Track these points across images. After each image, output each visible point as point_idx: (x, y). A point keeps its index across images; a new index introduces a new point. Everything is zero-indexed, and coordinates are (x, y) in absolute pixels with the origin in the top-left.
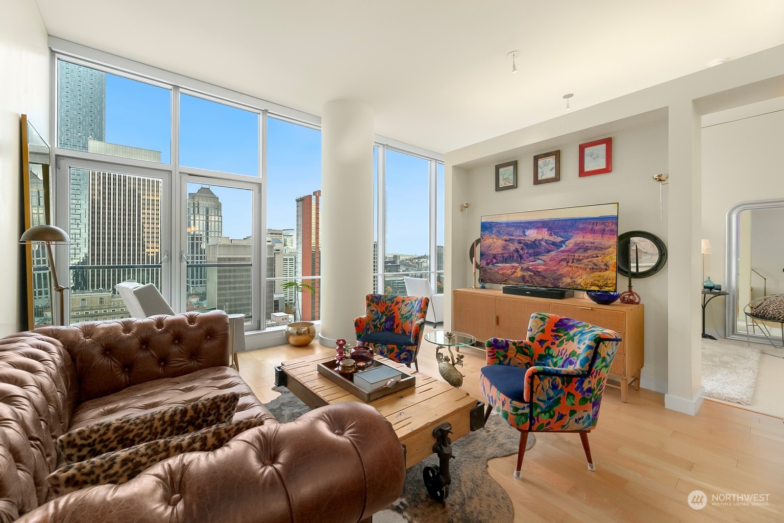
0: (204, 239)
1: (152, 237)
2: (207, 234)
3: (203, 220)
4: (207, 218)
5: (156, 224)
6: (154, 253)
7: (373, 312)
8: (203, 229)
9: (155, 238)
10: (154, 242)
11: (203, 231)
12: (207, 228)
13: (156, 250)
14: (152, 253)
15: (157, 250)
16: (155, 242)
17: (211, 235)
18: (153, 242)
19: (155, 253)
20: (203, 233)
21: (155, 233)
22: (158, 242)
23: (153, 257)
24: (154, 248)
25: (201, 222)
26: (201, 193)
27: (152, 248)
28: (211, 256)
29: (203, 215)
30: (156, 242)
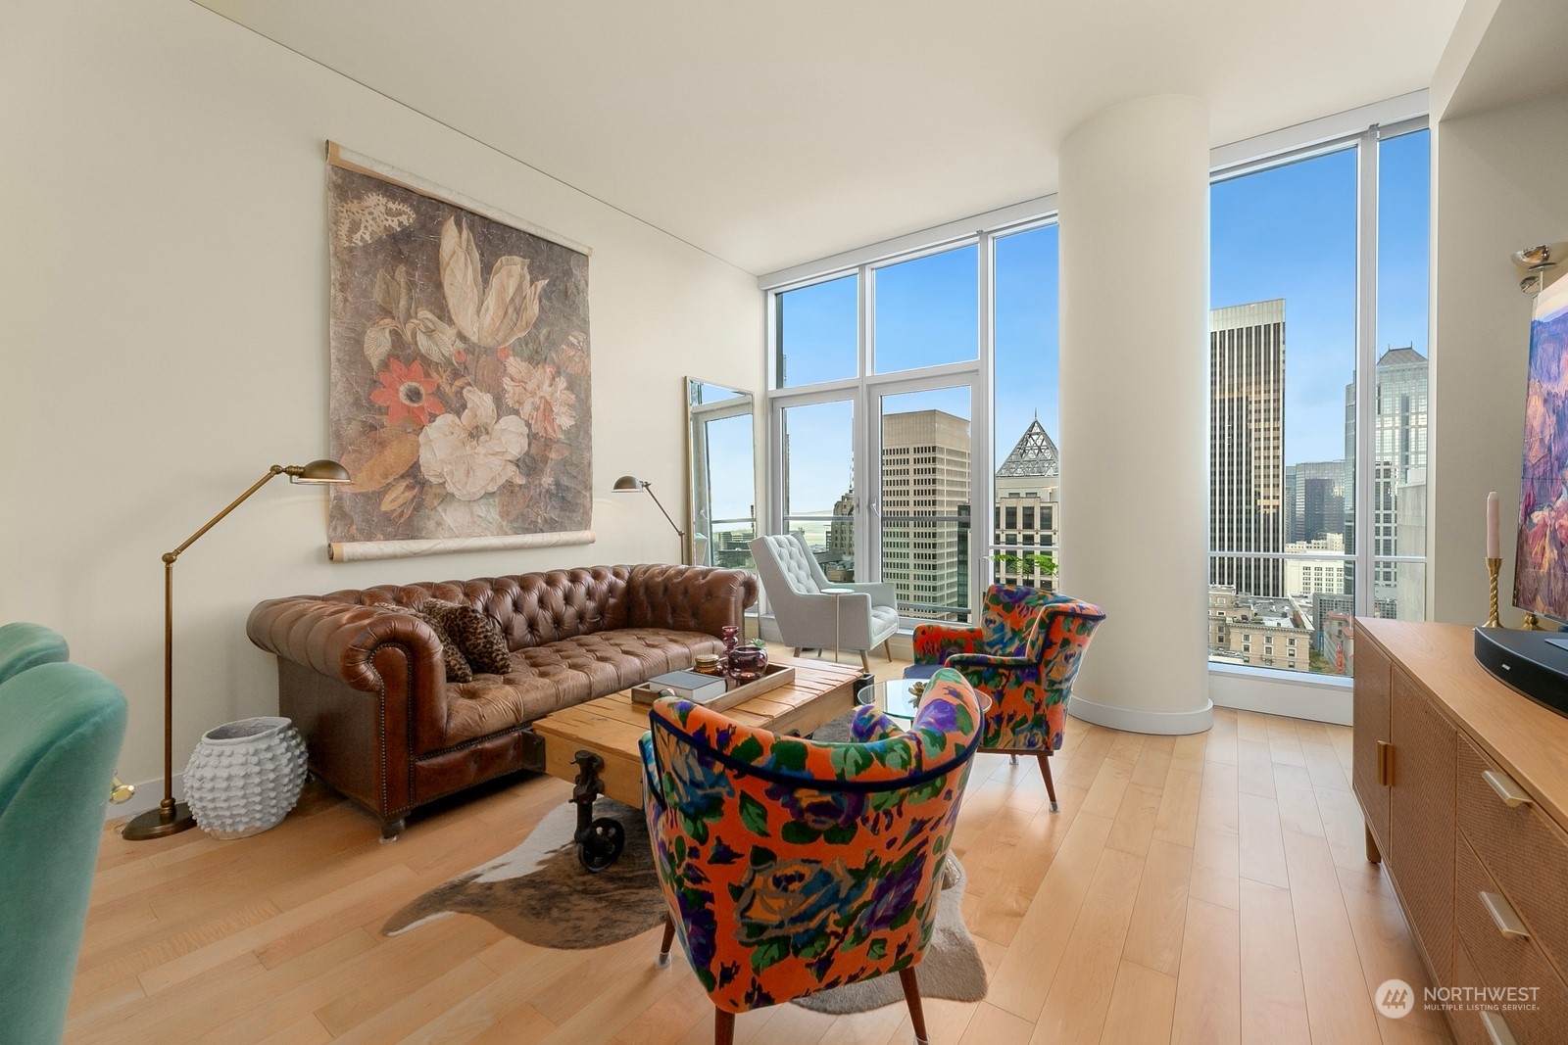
0: (1397, 474)
1: (1265, 476)
2: (1406, 460)
3: (1393, 428)
4: (1406, 421)
5: (1274, 448)
6: (1269, 507)
7: (991, 626)
8: (1393, 449)
9: (1271, 476)
10: (1269, 486)
11: (1393, 454)
12: (1405, 446)
13: (1272, 502)
14: (1265, 507)
15: (1276, 500)
16: (1271, 486)
17: (1416, 461)
18: (1267, 486)
19: (1271, 507)
20: (1393, 459)
21: (1271, 467)
22: (1278, 485)
23: (1267, 516)
24: (1269, 498)
25: (1388, 433)
26: (1387, 362)
27: (1265, 498)
28: (1409, 513)
29: (1393, 415)
30: (1274, 486)
